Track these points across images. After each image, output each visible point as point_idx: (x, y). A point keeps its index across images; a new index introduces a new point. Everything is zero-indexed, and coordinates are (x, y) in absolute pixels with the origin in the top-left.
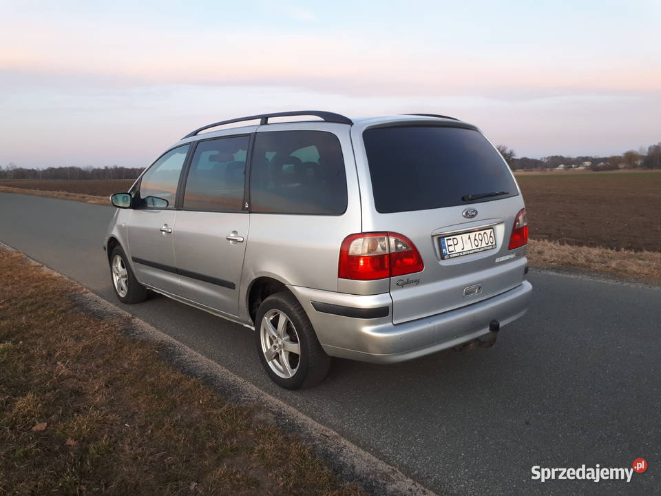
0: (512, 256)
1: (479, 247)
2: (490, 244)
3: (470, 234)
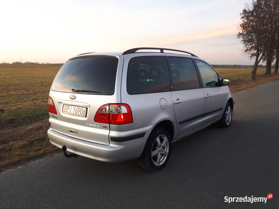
0: (95, 125)
1: (77, 114)
2: (82, 114)
3: (75, 107)
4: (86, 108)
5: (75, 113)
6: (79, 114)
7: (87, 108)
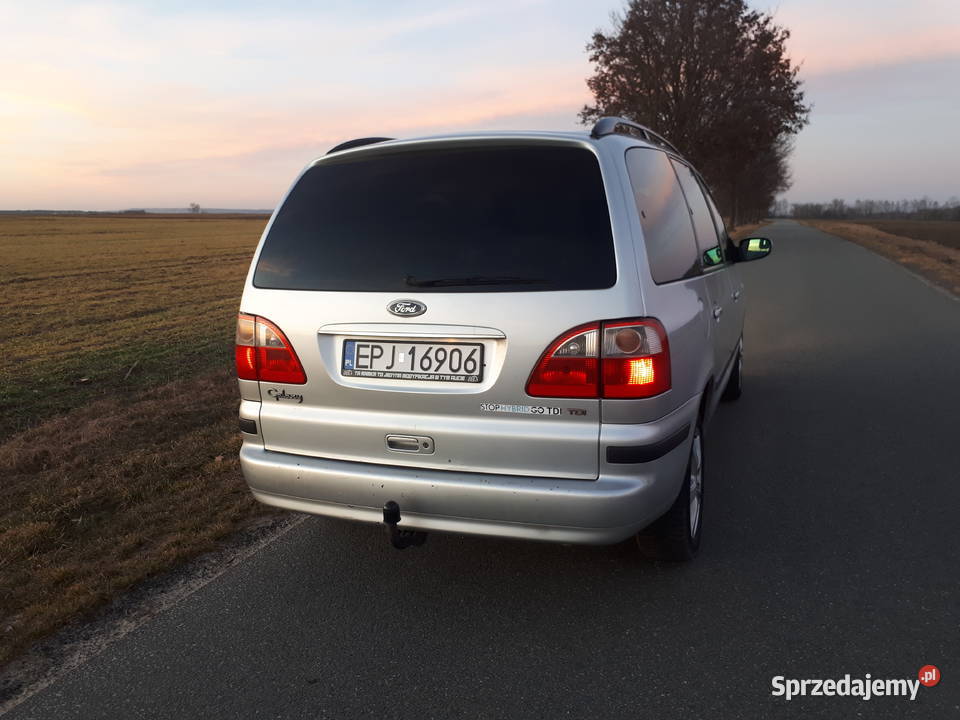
1: (431, 371)
2: (462, 372)
3: (416, 345)
4: (478, 348)
5: (418, 369)
6: (445, 369)
7: (482, 347)
